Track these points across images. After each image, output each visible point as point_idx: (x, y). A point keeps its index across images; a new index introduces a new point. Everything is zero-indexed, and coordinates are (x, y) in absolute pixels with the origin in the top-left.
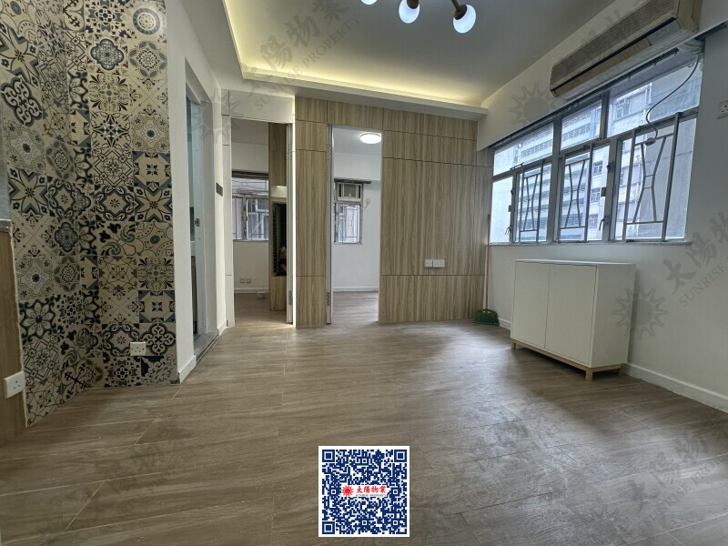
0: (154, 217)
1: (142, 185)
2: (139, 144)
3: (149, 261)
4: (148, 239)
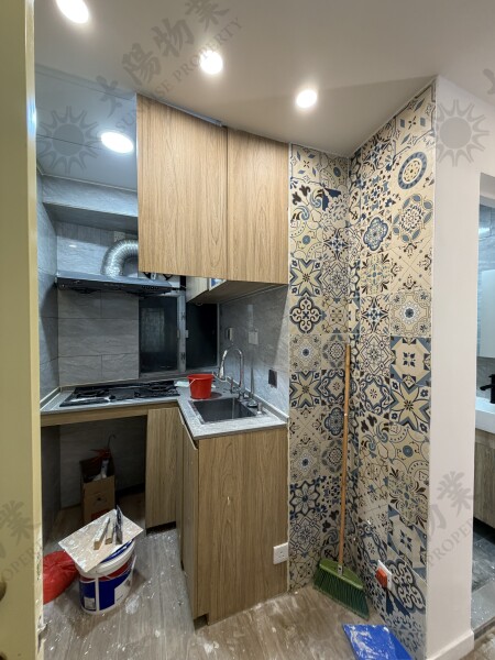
0: (408, 421)
1: (398, 378)
2: (397, 327)
3: (400, 475)
4: (401, 447)
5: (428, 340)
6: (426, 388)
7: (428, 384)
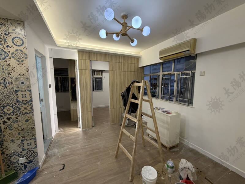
0: (26, 113)
1: (20, 102)
2: (18, 87)
3: (25, 129)
4: (24, 121)
5: (31, 90)
6: (31, 102)
7: (32, 101)
